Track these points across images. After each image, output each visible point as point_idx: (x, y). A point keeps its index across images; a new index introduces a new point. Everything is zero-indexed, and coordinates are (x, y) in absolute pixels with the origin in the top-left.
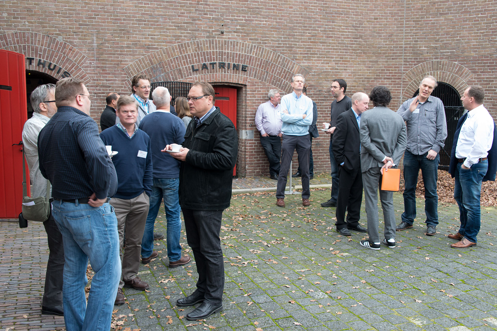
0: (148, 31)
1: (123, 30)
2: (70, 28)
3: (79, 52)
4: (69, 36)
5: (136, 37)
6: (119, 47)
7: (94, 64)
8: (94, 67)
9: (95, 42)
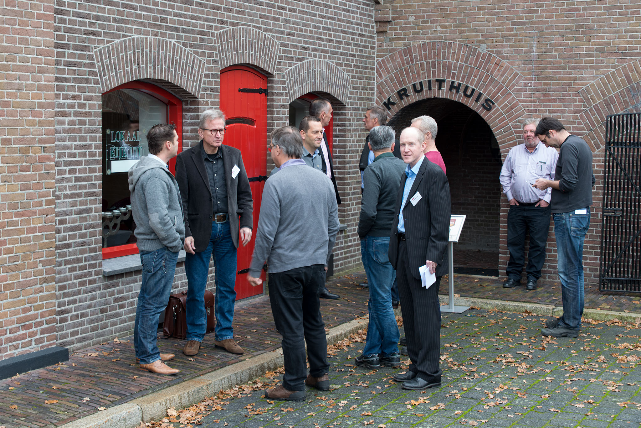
0: (625, 25)
1: (582, 27)
2: (499, 30)
3: (509, 67)
4: (495, 44)
5: (603, 37)
6: (574, 56)
7: (532, 85)
8: (531, 90)
9: (534, 49)
